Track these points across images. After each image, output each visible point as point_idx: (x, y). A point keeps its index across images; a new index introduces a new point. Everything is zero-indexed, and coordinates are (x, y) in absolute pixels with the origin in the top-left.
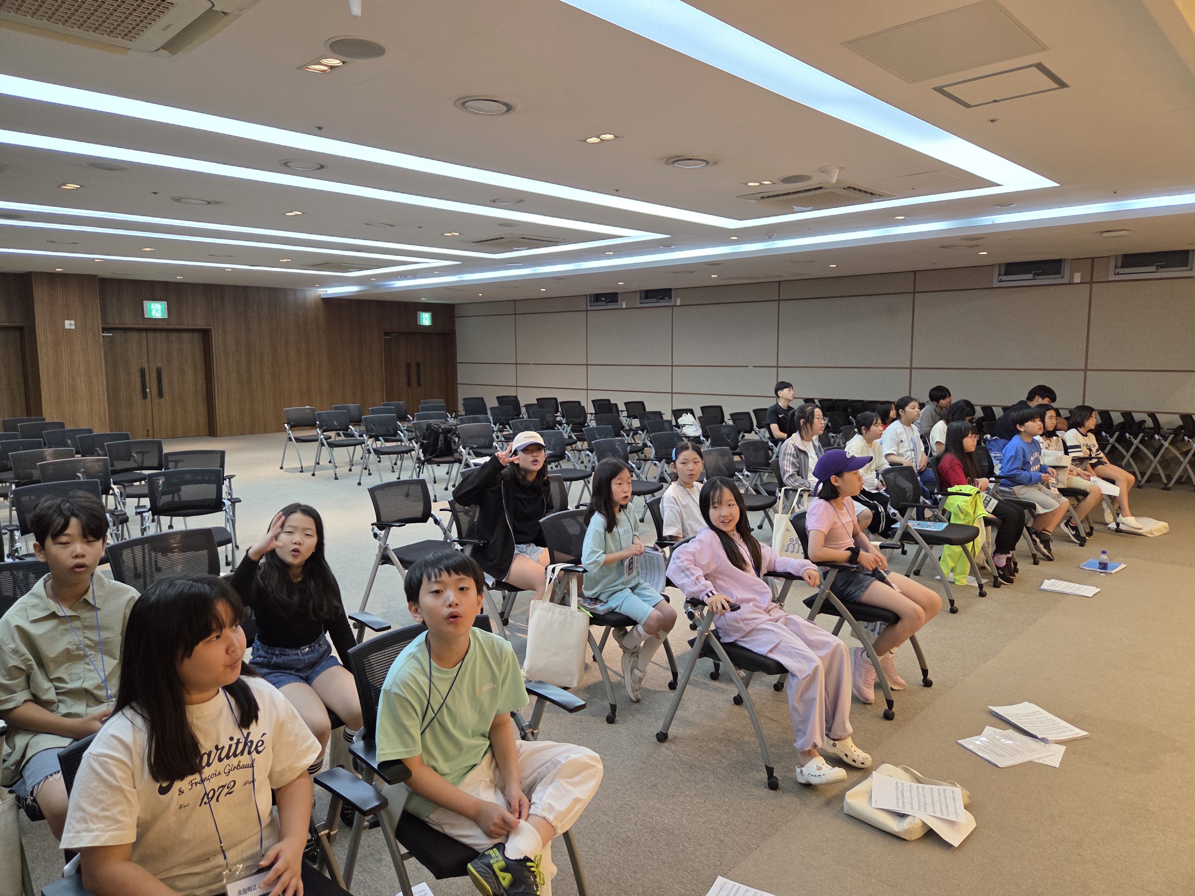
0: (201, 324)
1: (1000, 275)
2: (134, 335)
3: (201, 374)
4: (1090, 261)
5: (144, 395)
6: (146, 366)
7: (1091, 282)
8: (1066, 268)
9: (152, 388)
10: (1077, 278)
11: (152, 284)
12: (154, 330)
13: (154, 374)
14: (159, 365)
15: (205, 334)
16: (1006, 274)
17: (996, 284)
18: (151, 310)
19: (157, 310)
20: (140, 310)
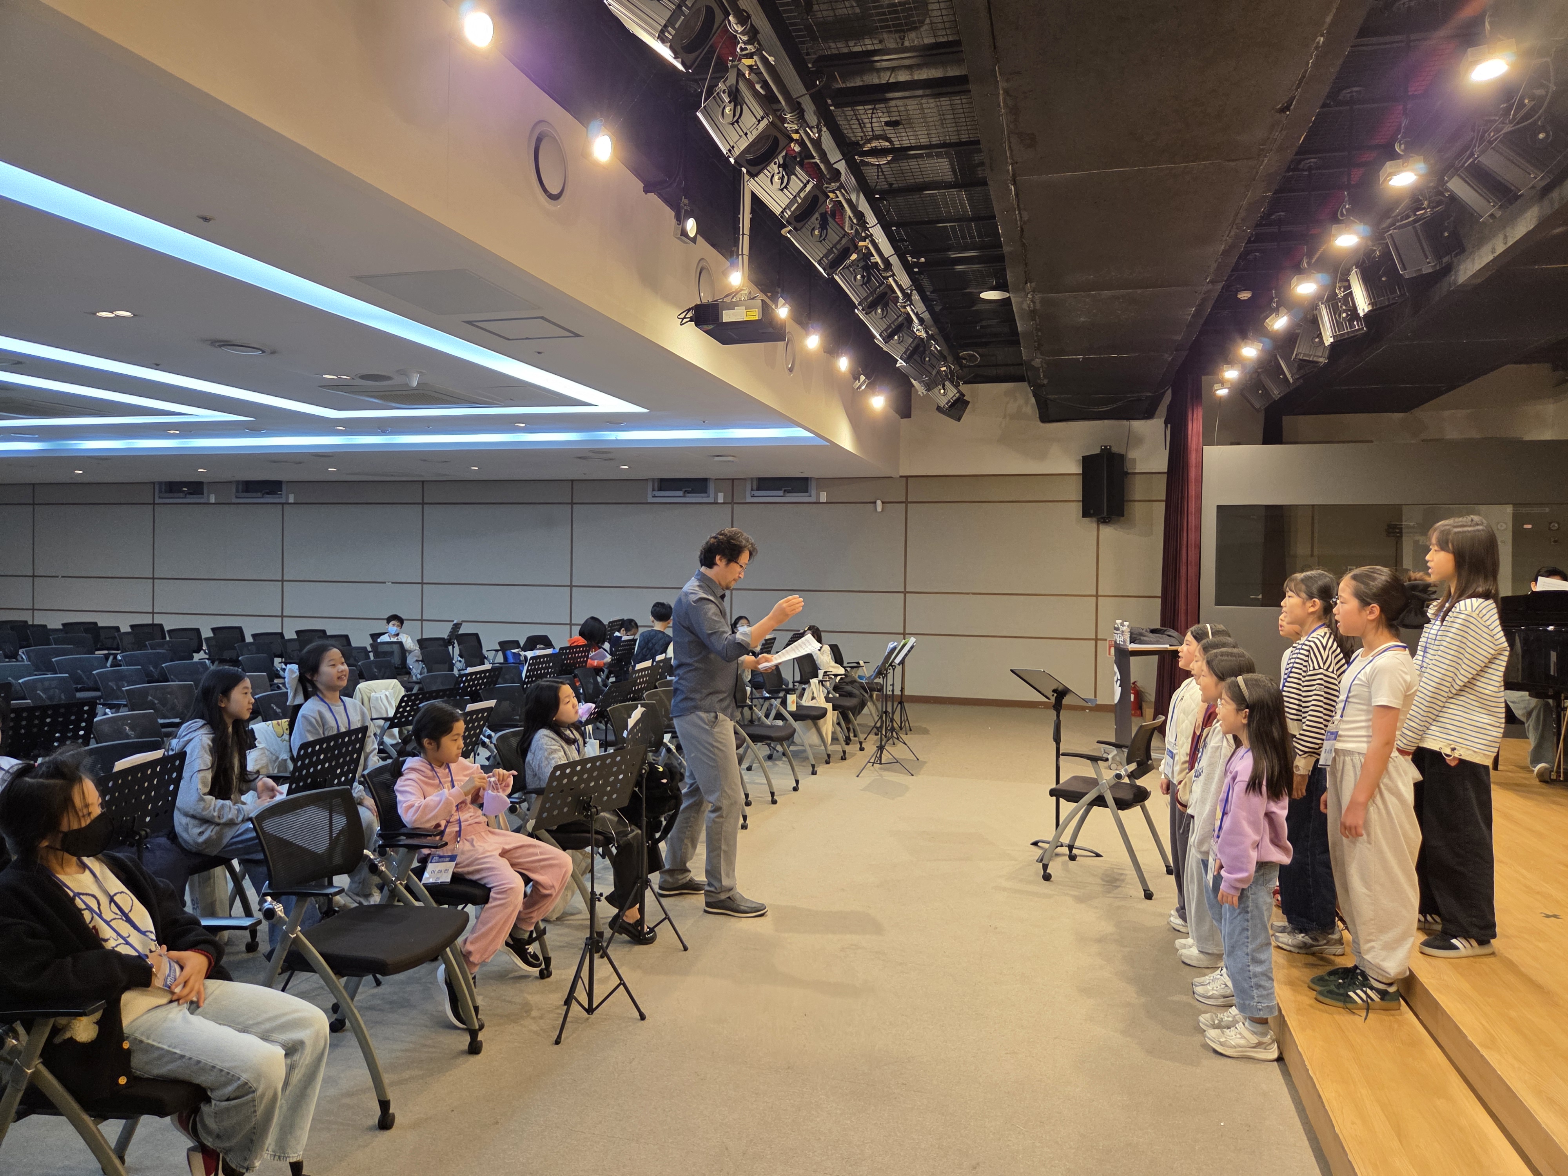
1: (653, 490)
4: (731, 482)
7: (732, 503)
8: (711, 487)
10: (721, 498)
16: (660, 489)
17: (650, 500)
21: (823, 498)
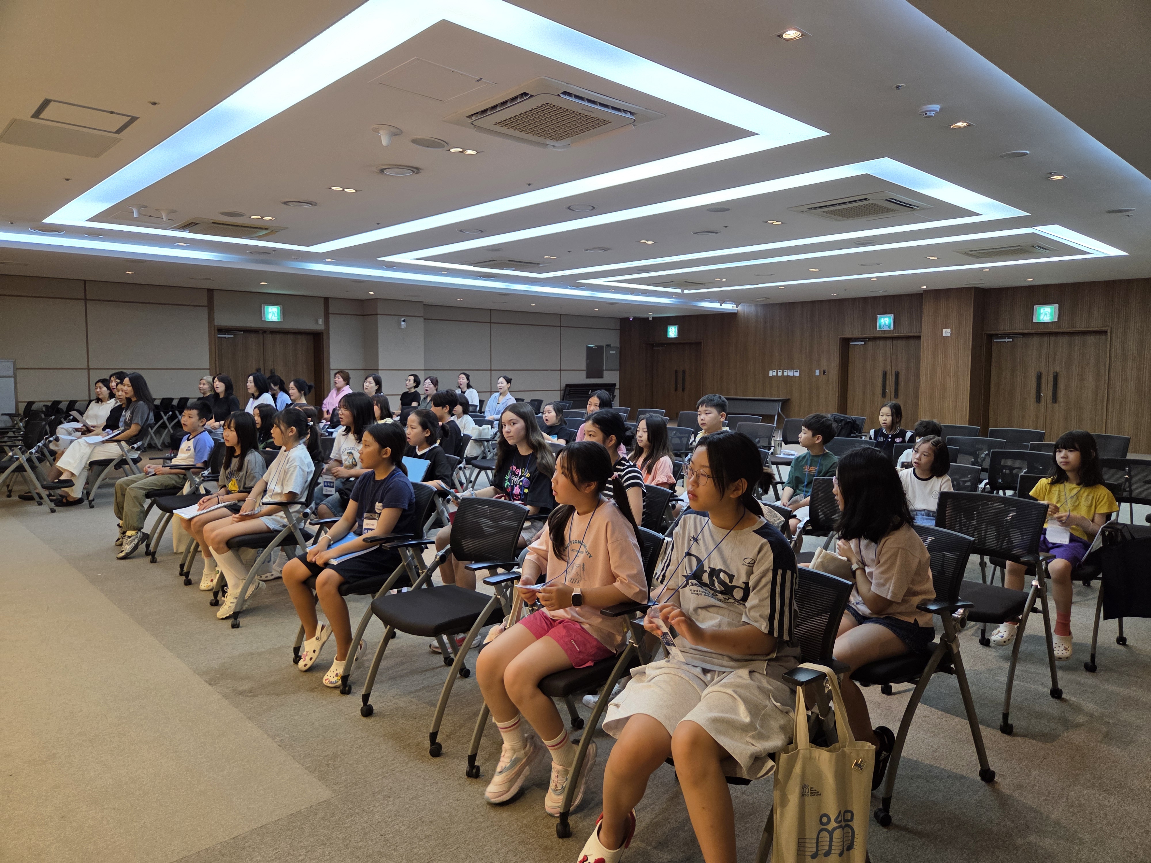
0: (1096, 325)
5: (1038, 399)
6: (1043, 371)
9: (1047, 393)
11: (1043, 289)
12: (1056, 334)
13: (1051, 378)
14: (1057, 369)
18: (1040, 314)
19: (1046, 314)
20: (1030, 314)
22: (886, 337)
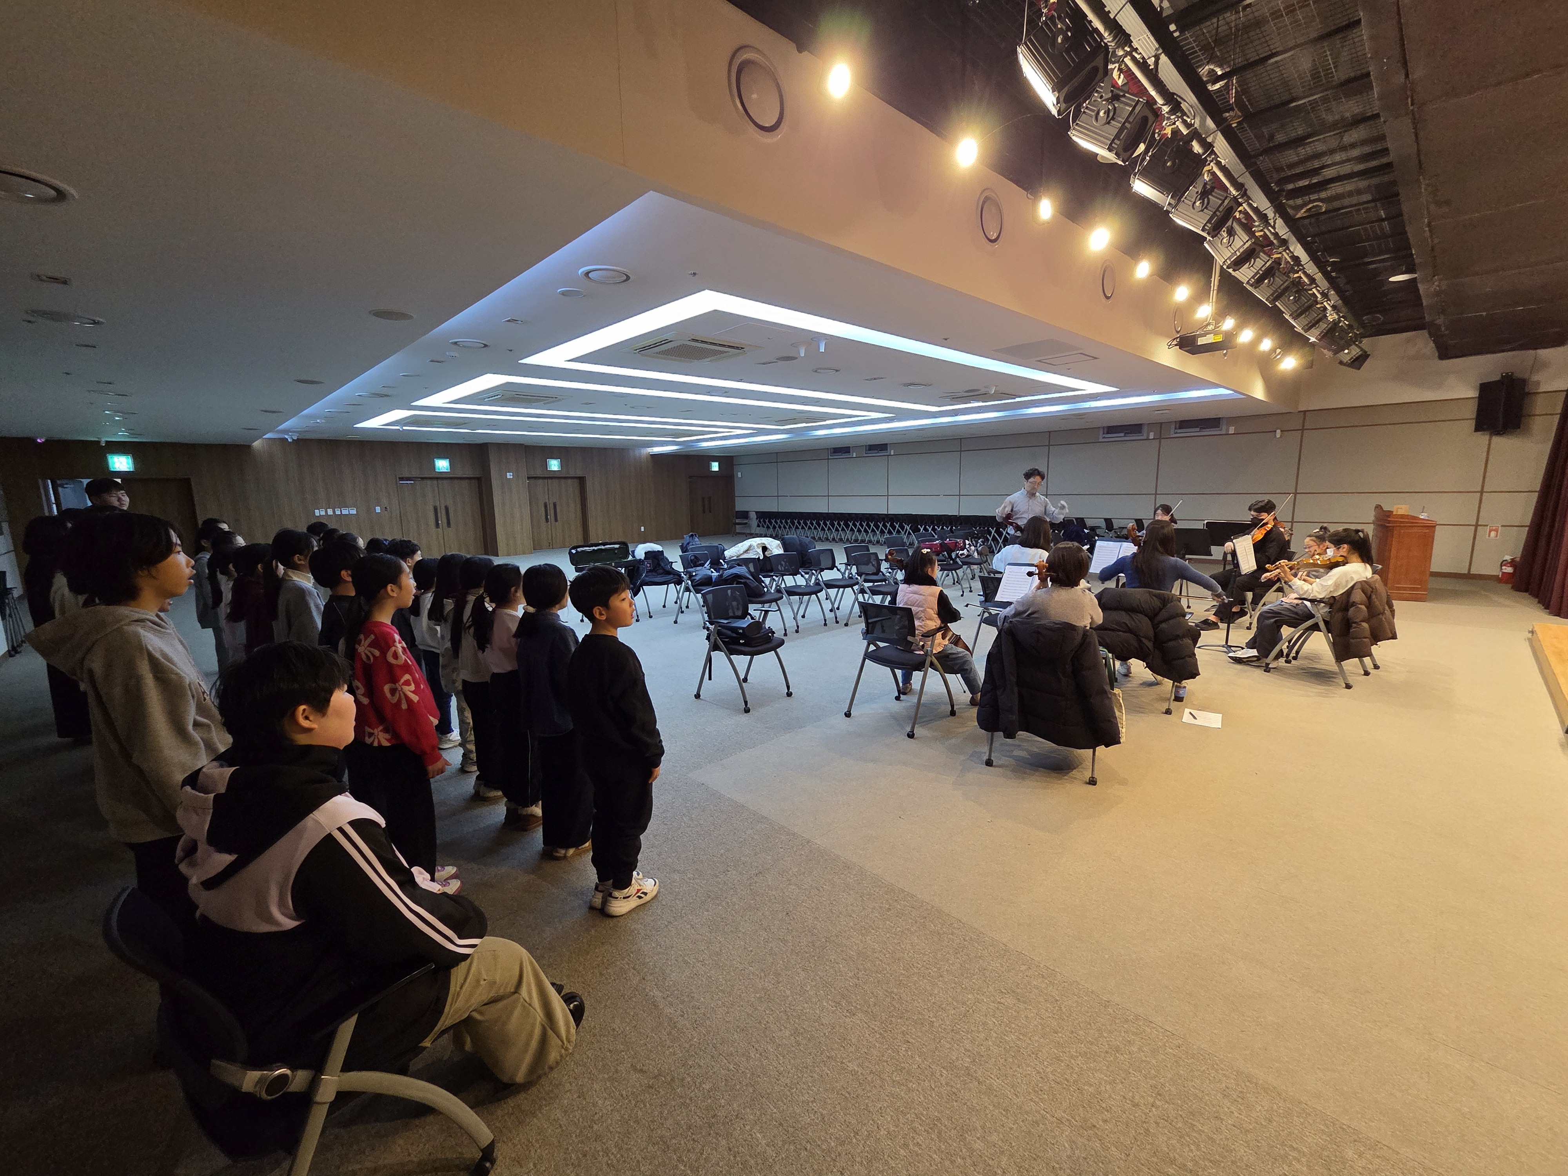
0: (579, 474)
1: (1103, 434)
2: (541, 481)
3: (579, 506)
4: (1159, 425)
5: (547, 520)
6: (547, 501)
7: (1160, 438)
8: (1145, 430)
9: (551, 516)
10: (1152, 436)
11: (551, 449)
12: (551, 478)
13: (552, 505)
14: (555, 500)
15: (582, 480)
16: (1108, 433)
17: (1101, 440)
18: (551, 465)
19: (555, 465)
20: (545, 465)
21: (1232, 430)
22: (442, 477)
